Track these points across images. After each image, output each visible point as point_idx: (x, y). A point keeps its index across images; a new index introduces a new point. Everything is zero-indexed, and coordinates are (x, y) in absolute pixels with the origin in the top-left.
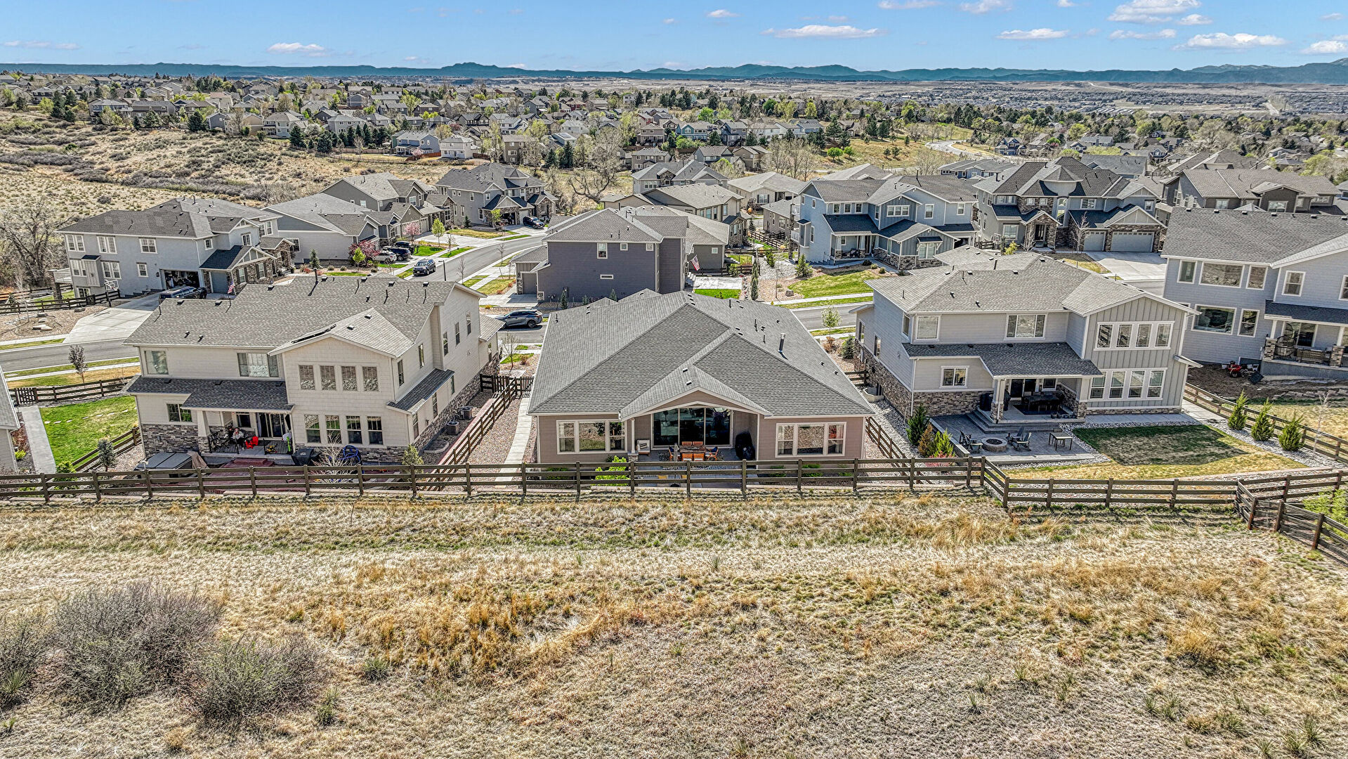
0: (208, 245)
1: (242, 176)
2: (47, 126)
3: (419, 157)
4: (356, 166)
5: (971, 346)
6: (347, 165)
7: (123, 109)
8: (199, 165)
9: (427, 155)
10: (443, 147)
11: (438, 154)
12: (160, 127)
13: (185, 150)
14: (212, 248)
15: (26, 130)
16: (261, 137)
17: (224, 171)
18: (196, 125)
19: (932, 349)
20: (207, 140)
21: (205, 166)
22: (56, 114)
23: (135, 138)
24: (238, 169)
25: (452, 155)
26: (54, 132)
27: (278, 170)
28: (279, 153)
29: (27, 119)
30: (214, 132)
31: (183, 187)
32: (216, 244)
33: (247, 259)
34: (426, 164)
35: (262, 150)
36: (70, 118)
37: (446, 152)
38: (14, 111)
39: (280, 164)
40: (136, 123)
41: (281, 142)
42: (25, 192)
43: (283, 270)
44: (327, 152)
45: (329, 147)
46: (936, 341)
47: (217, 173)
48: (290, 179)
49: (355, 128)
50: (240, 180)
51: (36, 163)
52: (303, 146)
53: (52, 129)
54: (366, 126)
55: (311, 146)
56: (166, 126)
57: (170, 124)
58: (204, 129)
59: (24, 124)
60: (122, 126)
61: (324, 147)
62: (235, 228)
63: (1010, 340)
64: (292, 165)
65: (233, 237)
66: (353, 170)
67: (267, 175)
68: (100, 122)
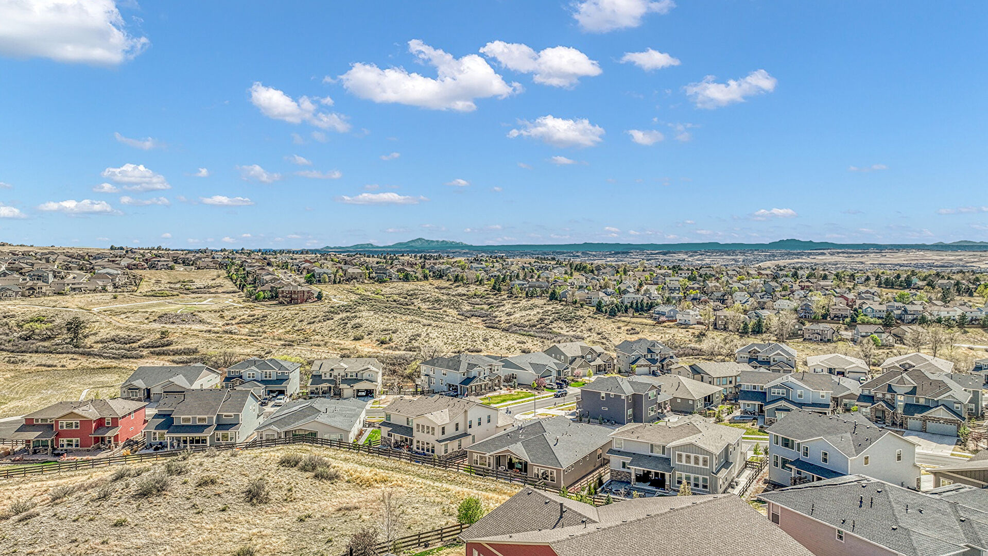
0: (464, 375)
1: (562, 329)
2: (488, 294)
3: (664, 322)
4: (626, 325)
5: (634, 454)
6: (621, 324)
7: (525, 286)
8: (544, 321)
9: (669, 321)
10: (679, 317)
11: (676, 320)
12: (538, 296)
13: (541, 311)
14: (466, 377)
15: (478, 296)
16: (582, 305)
17: (554, 325)
18: (553, 297)
19: (619, 453)
20: (555, 306)
21: (546, 322)
22: (494, 288)
23: (524, 303)
24: (562, 324)
25: (682, 322)
26: (490, 298)
27: (582, 326)
28: (586, 315)
29: (481, 290)
30: (560, 301)
31: (528, 334)
32: (468, 375)
33: (477, 382)
34: (665, 327)
35: (579, 313)
36: (499, 290)
37: (680, 320)
38: (478, 285)
39: (584, 322)
40: (527, 294)
41: (591, 308)
42: (455, 334)
43: (496, 388)
44: (614, 316)
45: (615, 313)
46: (622, 450)
47: (550, 326)
48: (585, 332)
49: (635, 301)
50: (560, 331)
51: (472, 316)
52: (602, 312)
53: (491, 296)
54: (642, 300)
55: (606, 312)
56: (541, 296)
57: (543, 295)
58: (556, 299)
59: (479, 293)
60: (520, 295)
61: (612, 314)
62: (475, 369)
63: (651, 454)
64: (590, 323)
65: (474, 372)
66: (623, 328)
67: (574, 329)
68: (511, 293)
